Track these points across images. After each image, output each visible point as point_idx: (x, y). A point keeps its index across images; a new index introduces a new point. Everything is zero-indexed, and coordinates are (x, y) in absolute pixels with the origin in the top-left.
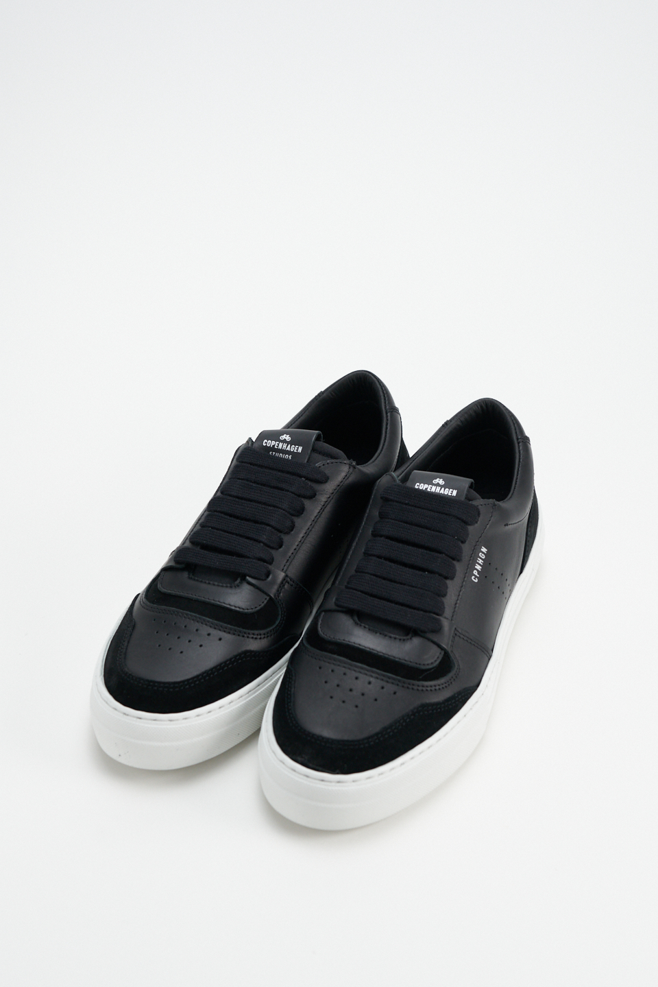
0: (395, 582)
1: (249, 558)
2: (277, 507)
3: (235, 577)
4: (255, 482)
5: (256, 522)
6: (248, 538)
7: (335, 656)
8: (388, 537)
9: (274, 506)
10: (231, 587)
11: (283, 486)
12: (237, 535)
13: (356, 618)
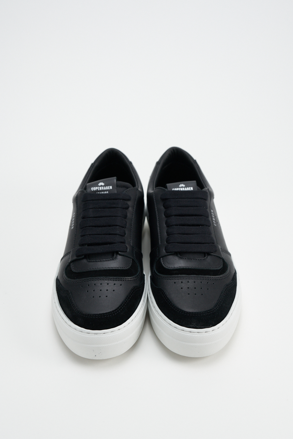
0: (189, 234)
1: (115, 243)
2: (117, 216)
3: (112, 254)
4: (99, 208)
5: (110, 226)
6: (110, 234)
7: (179, 275)
8: (175, 215)
9: (115, 216)
10: (113, 259)
11: (115, 206)
12: (104, 234)
13: (179, 256)
